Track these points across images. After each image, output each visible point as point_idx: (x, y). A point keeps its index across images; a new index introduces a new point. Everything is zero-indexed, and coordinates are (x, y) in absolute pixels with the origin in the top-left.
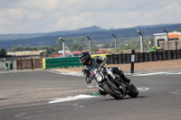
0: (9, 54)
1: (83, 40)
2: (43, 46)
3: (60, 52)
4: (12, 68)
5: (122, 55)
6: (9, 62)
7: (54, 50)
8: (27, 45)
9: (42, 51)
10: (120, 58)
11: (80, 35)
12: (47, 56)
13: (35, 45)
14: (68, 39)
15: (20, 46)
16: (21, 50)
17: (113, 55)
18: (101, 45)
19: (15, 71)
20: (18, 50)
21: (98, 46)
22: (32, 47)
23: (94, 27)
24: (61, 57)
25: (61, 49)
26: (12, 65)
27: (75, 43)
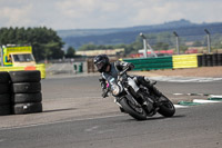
0: (78, 53)
1: (169, 37)
2: (120, 44)
3: (140, 51)
4: (81, 71)
5: (216, 55)
6: (78, 64)
7: (132, 49)
8: (101, 43)
9: (118, 50)
10: (214, 58)
11: (165, 30)
12: (125, 56)
13: (110, 42)
14: (150, 35)
15: (91, 43)
16: (93, 49)
17: (206, 56)
18: (191, 43)
19: (85, 74)
20: (89, 49)
21: (188, 44)
22: (107, 45)
23: (183, 20)
24: (141, 57)
25: (142, 48)
26: (81, 67)
27: (159, 40)
